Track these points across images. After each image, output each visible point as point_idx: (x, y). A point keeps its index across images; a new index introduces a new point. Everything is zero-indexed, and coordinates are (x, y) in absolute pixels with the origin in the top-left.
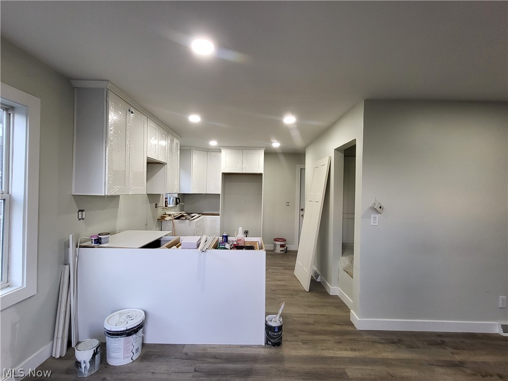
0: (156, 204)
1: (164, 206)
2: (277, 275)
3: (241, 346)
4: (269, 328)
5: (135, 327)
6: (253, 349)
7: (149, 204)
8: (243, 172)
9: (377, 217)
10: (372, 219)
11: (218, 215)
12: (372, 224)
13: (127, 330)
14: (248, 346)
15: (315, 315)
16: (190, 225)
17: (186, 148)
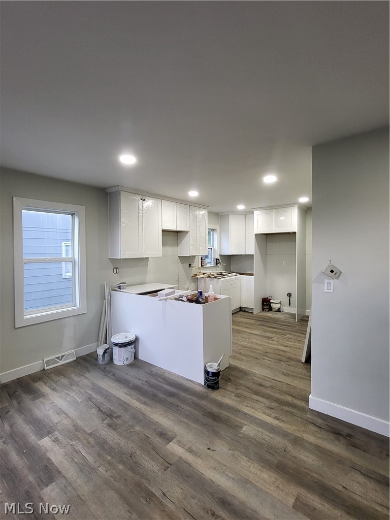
0: (190, 265)
1: (200, 266)
2: (289, 341)
3: (187, 380)
4: (207, 372)
5: (124, 343)
6: (193, 384)
7: (180, 264)
8: (275, 232)
9: (332, 284)
10: (326, 285)
11: (252, 275)
12: (326, 290)
13: (119, 343)
14: (192, 381)
15: (280, 382)
16: (217, 283)
17: (224, 214)
